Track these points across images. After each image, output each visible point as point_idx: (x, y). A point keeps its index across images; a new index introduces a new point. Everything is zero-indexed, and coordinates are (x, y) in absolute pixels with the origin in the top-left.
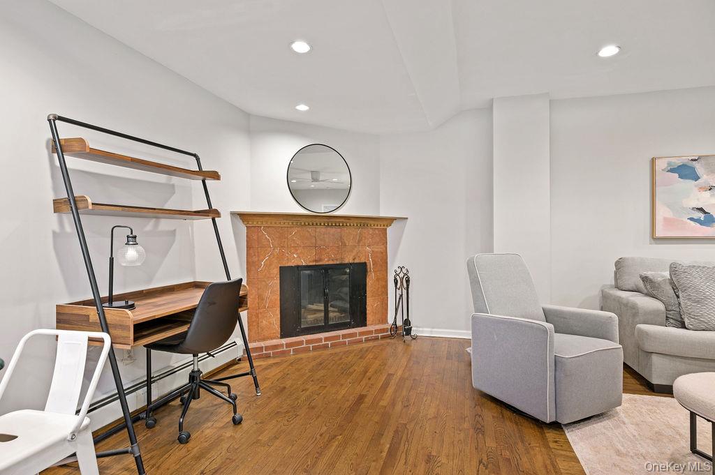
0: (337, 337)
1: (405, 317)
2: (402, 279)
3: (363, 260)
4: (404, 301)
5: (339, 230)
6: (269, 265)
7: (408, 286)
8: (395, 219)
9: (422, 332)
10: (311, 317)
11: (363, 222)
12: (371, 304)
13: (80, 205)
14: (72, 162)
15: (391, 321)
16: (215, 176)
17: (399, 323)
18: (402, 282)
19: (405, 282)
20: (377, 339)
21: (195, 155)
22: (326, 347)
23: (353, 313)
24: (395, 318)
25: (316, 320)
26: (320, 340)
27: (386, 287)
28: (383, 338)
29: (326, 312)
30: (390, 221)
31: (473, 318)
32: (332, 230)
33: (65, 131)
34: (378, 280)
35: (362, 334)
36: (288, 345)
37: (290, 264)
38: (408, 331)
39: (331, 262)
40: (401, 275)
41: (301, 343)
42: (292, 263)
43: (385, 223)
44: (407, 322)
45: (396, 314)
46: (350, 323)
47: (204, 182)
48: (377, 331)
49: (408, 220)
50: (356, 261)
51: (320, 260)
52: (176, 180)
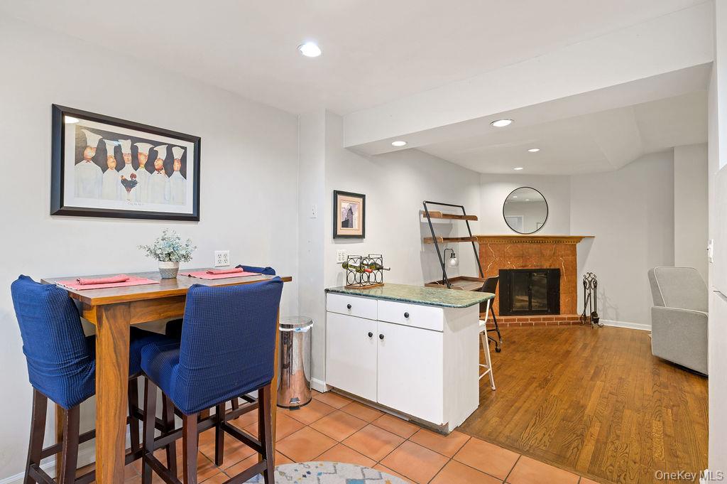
0: (539, 319)
1: (593, 311)
2: (590, 282)
3: (557, 267)
4: (591, 298)
5: (539, 245)
6: (492, 268)
7: (595, 287)
8: (584, 237)
9: (608, 323)
10: (518, 304)
11: (557, 240)
12: (564, 300)
13: (438, 241)
14: (433, 220)
15: (580, 312)
16: (475, 218)
17: (588, 314)
18: (590, 284)
19: (592, 284)
20: (569, 324)
21: (462, 207)
22: (531, 324)
23: (549, 305)
24: (585, 311)
25: (522, 307)
26: (527, 320)
27: (575, 287)
28: (574, 324)
29: (530, 302)
30: (580, 239)
31: (652, 309)
32: (535, 246)
33: (431, 208)
34: (569, 282)
35: (556, 319)
36: (506, 320)
37: (505, 268)
38: (596, 321)
39: (534, 268)
40: (590, 279)
41: (514, 320)
42: (507, 267)
43: (575, 240)
44: (594, 314)
45: (585, 307)
46: (547, 311)
47: (467, 221)
48: (569, 319)
49: (595, 239)
50: (552, 268)
51: (525, 266)
52: (454, 221)
